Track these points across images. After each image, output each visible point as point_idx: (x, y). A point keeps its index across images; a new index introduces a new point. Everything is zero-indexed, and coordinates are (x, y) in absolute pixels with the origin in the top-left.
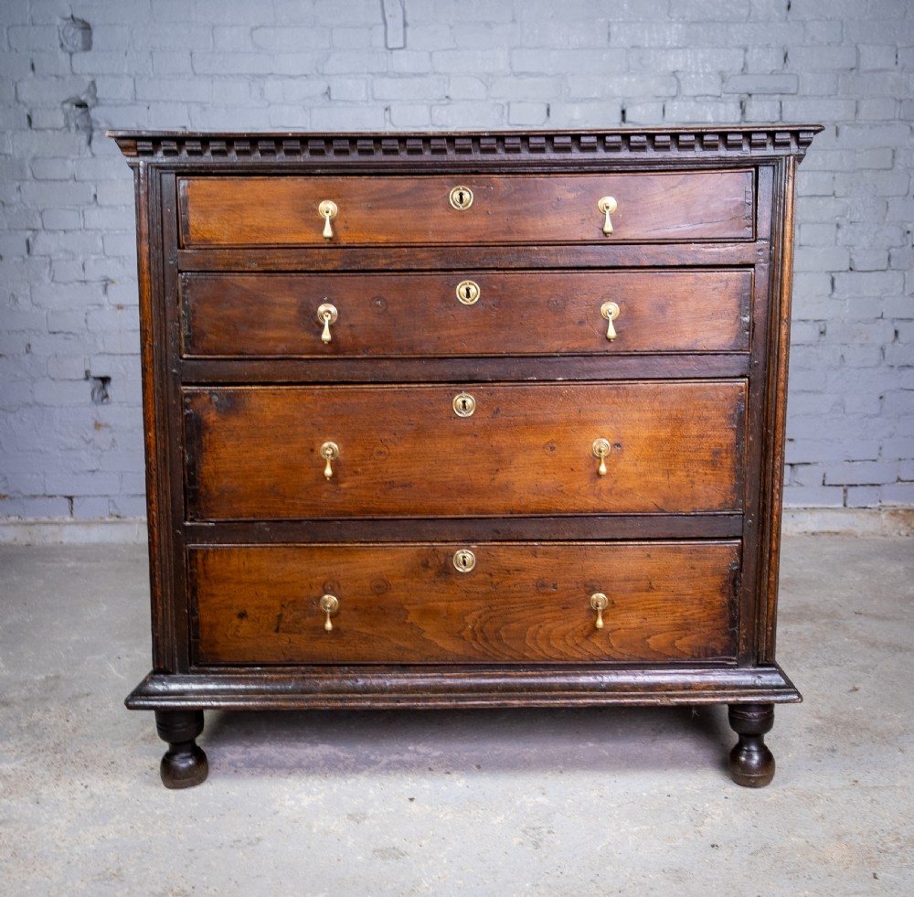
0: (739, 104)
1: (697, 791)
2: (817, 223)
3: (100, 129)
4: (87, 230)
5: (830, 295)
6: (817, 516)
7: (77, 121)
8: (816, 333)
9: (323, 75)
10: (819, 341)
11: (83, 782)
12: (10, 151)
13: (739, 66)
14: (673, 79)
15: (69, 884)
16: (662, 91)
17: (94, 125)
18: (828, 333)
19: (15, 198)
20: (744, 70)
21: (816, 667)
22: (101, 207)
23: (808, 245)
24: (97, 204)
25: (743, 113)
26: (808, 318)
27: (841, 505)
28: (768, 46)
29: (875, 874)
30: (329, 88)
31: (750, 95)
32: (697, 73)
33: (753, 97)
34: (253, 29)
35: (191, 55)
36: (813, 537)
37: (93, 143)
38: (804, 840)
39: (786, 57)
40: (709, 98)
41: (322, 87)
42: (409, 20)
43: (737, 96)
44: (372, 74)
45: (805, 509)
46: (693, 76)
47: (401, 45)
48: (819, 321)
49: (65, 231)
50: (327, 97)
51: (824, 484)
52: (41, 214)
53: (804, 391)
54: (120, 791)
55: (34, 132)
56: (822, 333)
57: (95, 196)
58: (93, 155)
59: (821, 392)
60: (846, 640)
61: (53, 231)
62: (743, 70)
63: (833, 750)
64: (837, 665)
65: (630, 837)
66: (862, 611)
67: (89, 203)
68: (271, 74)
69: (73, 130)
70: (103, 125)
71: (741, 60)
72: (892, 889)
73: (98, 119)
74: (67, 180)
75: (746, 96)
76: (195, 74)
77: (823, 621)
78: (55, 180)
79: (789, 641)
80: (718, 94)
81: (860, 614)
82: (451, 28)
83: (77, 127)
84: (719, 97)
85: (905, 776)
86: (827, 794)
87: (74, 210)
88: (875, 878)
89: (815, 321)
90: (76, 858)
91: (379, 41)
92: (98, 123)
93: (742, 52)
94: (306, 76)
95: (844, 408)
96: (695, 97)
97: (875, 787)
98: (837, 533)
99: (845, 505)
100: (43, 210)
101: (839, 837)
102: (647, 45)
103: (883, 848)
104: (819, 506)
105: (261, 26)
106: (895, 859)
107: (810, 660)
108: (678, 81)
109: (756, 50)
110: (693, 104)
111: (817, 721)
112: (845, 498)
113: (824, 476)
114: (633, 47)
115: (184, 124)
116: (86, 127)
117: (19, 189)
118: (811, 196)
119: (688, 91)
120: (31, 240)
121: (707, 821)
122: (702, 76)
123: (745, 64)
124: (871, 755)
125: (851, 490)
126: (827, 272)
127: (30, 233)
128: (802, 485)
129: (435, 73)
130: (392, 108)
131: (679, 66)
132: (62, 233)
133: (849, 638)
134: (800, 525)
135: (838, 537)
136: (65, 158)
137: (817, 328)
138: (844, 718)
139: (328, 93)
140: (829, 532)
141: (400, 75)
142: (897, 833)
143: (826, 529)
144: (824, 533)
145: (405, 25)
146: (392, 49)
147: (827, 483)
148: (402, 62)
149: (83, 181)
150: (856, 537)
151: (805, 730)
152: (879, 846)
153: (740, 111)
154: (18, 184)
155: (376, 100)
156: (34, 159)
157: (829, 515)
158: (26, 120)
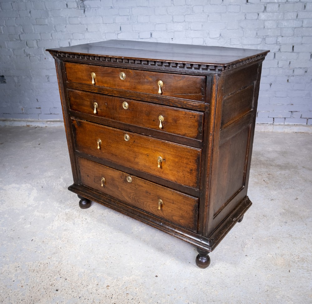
1: (245, 235)
2: (308, 36)
3: (87, 8)
4: (85, 39)
5: (310, 60)
6: (298, 127)
7: (81, 5)
8: (304, 72)
10: (304, 74)
11: (85, 217)
12: (62, 15)
15: (80, 253)
17: (85, 7)
18: (308, 72)
19: (65, 30)
21: (287, 189)
22: (89, 32)
23: (305, 44)
24: (88, 31)
26: (302, 67)
27: (306, 124)
29: (289, 270)
36: (296, 134)
37: (85, 12)
38: (272, 256)
45: (294, 125)
48: (305, 68)
49: (79, 40)
51: (301, 117)
52: (72, 35)
53: (298, 90)
55: (68, 9)
56: (306, 71)
57: (87, 29)
58: (86, 16)
59: (303, 90)
60: (298, 178)
61: (76, 40)
63: (286, 223)
64: (293, 188)
65: (224, 250)
66: (305, 166)
67: (85, 31)
69: (80, 8)
70: (88, 7)
72: (293, 276)
73: (86, 5)
74: (79, 24)
77: (292, 170)
78: (75, 24)
79: (281, 177)
81: (304, 167)
83: (81, 7)
85: (305, 234)
86: (281, 239)
87: (81, 33)
88: (289, 272)
89: (304, 68)
90: (82, 244)
92: (86, 6)
95: (310, 95)
97: (295, 238)
98: (303, 133)
99: (307, 124)
100: (73, 33)
101: (282, 256)
103: (293, 261)
104: (299, 124)
106: (296, 265)
107: (286, 186)
111: (284, 211)
112: (307, 122)
113: (301, 115)
115: (111, 6)
116: (83, 6)
117: (66, 27)
118: (307, 27)
120: (70, 42)
121: (246, 246)
124: (297, 225)
125: (309, 120)
126: (309, 52)
127: (70, 40)
128: (294, 118)
132: (78, 40)
133: (299, 177)
134: (292, 130)
135: (303, 134)
136: (78, 17)
137: (304, 70)
138: (292, 210)
140: (301, 132)
142: (299, 256)
143: (300, 131)
144: (299, 132)
147: (302, 117)
149: (83, 24)
150: (309, 134)
151: (279, 214)
152: (293, 260)
154: (65, 25)
156: (69, 17)
157: (301, 127)
158: (66, 6)
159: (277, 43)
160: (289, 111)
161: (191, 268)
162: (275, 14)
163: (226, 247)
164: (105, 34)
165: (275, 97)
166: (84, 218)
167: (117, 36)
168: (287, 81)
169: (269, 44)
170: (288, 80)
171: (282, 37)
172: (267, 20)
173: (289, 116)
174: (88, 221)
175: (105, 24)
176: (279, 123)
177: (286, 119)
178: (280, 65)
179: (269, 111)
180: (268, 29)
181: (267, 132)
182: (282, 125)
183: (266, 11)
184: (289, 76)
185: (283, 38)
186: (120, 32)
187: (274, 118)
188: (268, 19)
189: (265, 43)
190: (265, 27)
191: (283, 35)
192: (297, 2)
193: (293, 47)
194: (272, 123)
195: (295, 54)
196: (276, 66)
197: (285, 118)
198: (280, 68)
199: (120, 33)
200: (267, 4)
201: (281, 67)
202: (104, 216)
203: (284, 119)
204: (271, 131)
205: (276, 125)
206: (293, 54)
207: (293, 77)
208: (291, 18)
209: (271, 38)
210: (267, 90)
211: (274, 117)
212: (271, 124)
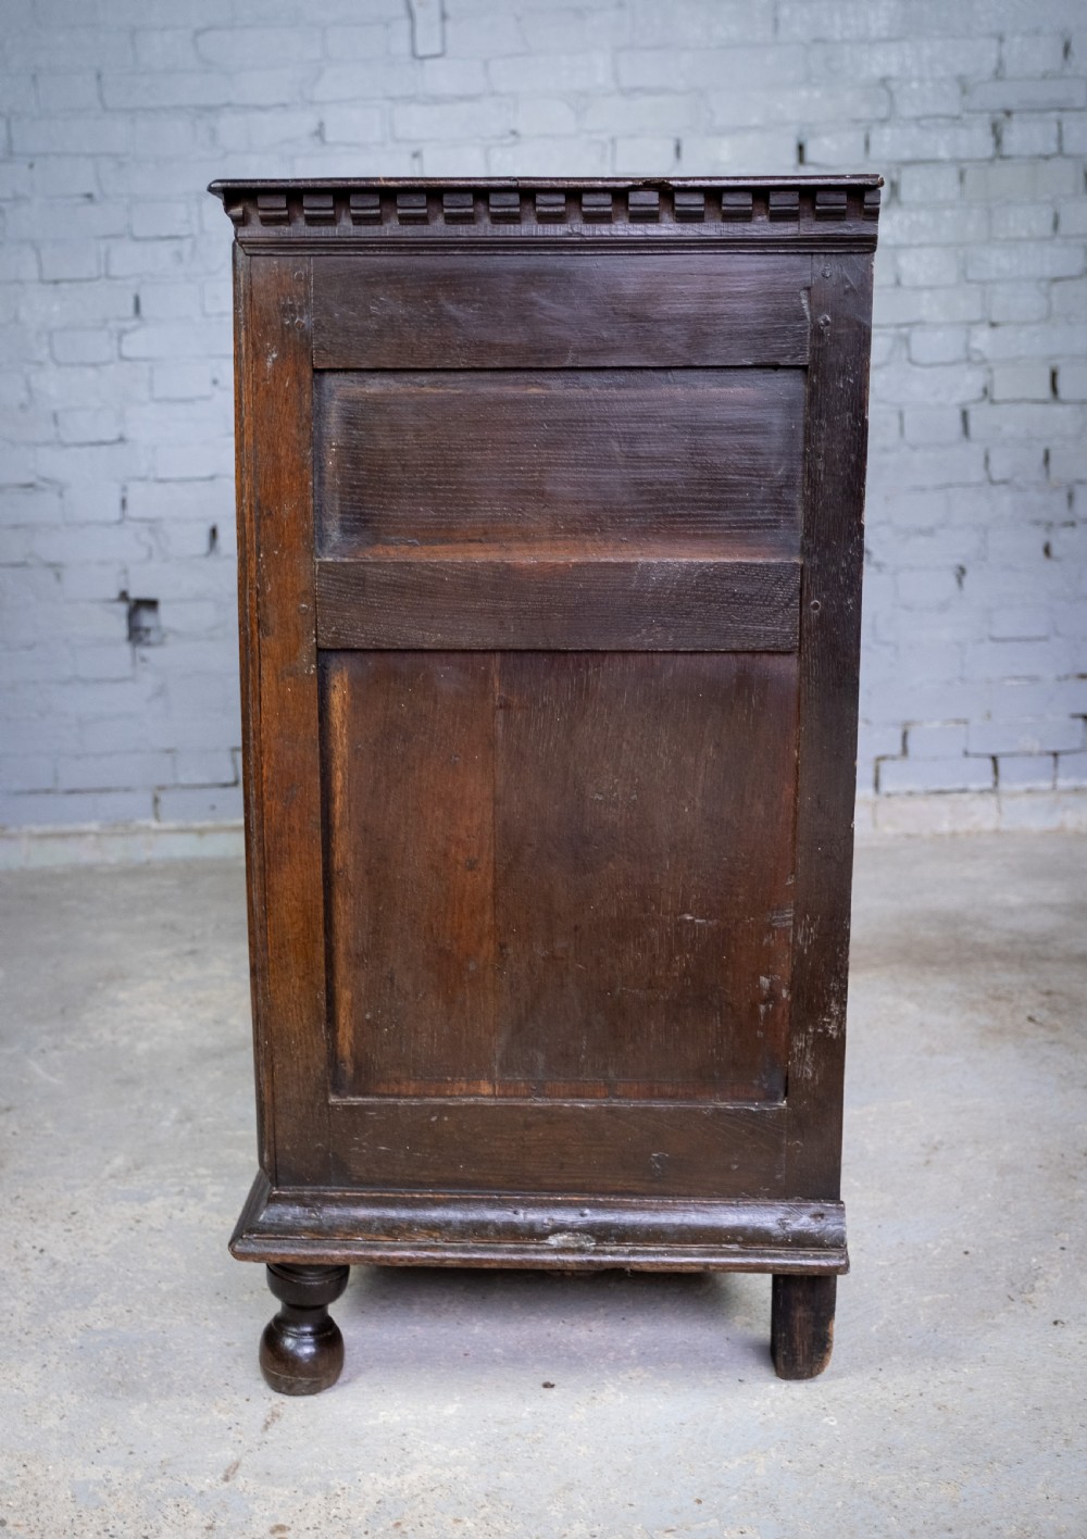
0: (989, 129)
9: (312, 103)
11: (35, 1243)
13: (989, 65)
14: (883, 92)
16: (864, 111)
20: (998, 74)
25: (998, 142)
28: (1037, 32)
30: (321, 125)
31: (1008, 113)
32: (921, 80)
33: (1015, 116)
34: (198, 33)
35: (99, 77)
39: (1067, 49)
40: (941, 121)
41: (309, 121)
42: (449, 8)
43: (986, 116)
44: (392, 99)
46: (915, 85)
47: (437, 49)
50: (317, 139)
54: (96, 1256)
62: (996, 73)
68: (228, 105)
71: (994, 56)
75: (1001, 116)
76: (105, 109)
80: (956, 113)
82: (518, 19)
84: (958, 118)
91: (401, 45)
93: (995, 43)
94: (284, 105)
96: (917, 119)
102: (837, 36)
105: (210, 28)
108: (891, 94)
109: (1018, 40)
110: (914, 131)
114: (816, 41)
115: (88, 190)
119: (907, 110)
122: (929, 84)
123: (1000, 63)
129: (493, 94)
130: (426, 155)
131: (893, 70)
139: (319, 132)
141: (436, 100)
145: (444, 16)
146: (423, 58)
148: (439, 76)
153: (991, 140)
155: (397, 141)
159: (970, 359)
160: (1074, 716)
161: (756, 1403)
162: (948, 214)
163: (926, 1299)
164: (50, 334)
165: (993, 639)
166: (26, 1244)
167: (115, 343)
168: (1041, 552)
169: (931, 365)
170: (1047, 551)
171: (993, 325)
172: (909, 246)
173: (1076, 744)
174: (58, 1257)
175: (51, 287)
176: (1029, 785)
177: (1062, 758)
178: (999, 468)
179: (966, 722)
180: (917, 289)
181: (968, 833)
182: (1043, 792)
183: (900, 203)
184: (1050, 526)
185: (999, 331)
186: (134, 323)
187: (994, 759)
188: (915, 242)
189: (910, 360)
190: (905, 282)
191: (995, 319)
192: (1047, 158)
193: (1054, 376)
194: (989, 784)
195: (1068, 408)
196: (977, 475)
197: (1055, 755)
198: (1002, 487)
199: (135, 329)
200: (899, 172)
201: (1004, 482)
202: (151, 1229)
203: (1051, 759)
204: (989, 825)
205: (1014, 795)
206: (1058, 410)
207: (1070, 529)
208: (1024, 234)
209: (940, 334)
210: (943, 607)
211: (993, 751)
212: (982, 792)
